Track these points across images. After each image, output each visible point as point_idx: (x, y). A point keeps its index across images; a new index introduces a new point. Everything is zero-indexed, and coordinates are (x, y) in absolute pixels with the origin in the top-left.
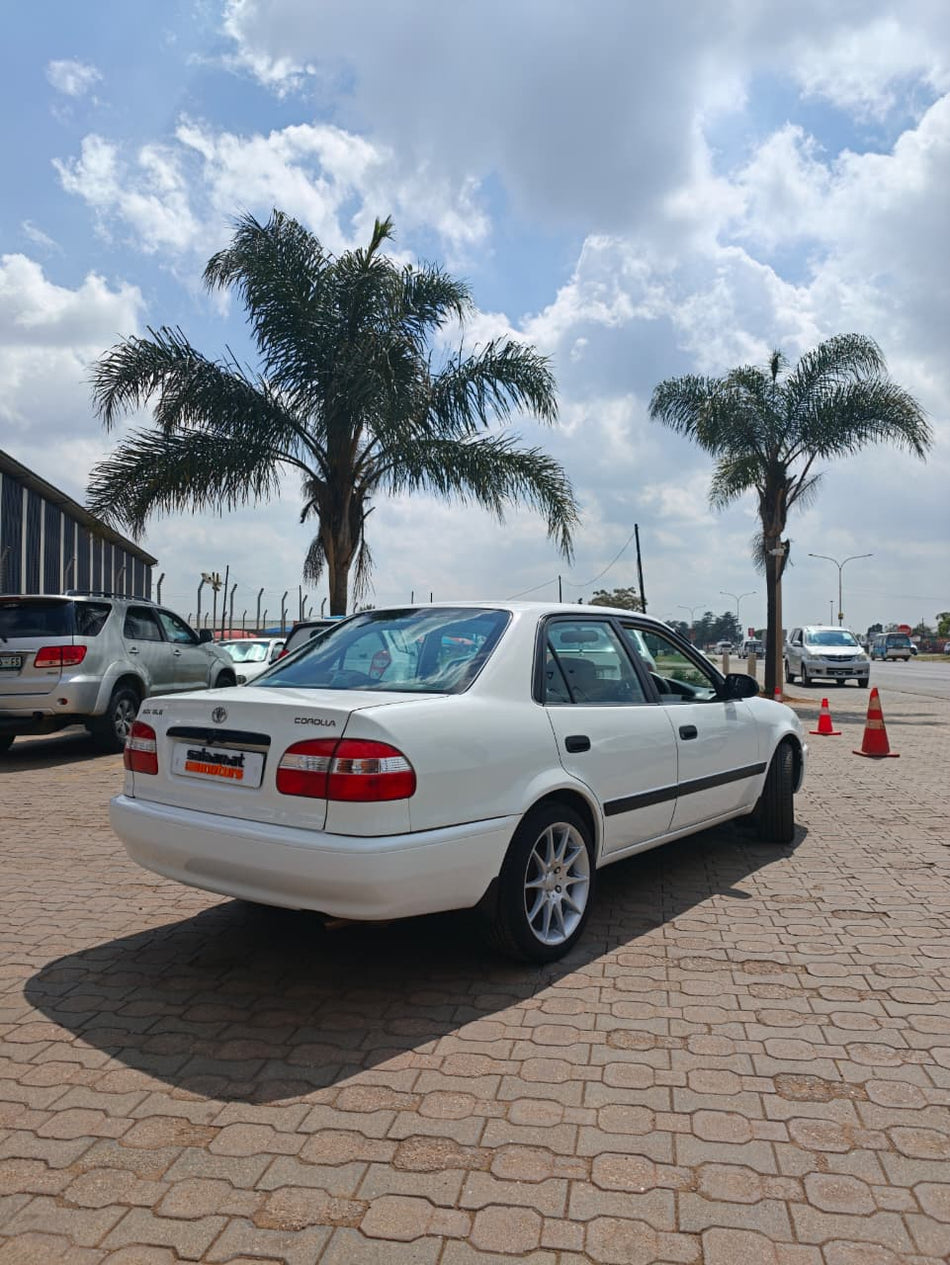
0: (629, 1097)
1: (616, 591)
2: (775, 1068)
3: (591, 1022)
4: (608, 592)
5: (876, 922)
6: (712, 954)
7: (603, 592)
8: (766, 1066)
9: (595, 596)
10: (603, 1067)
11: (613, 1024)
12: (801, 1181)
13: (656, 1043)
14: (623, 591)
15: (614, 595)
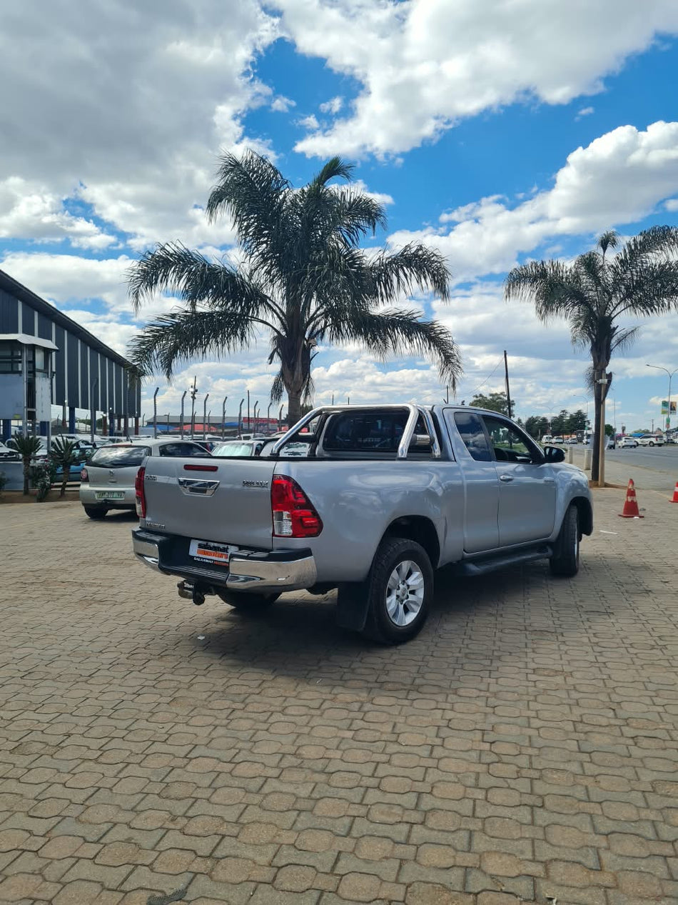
0: (472, 673)
1: (491, 395)
2: (535, 666)
3: (458, 650)
4: (485, 396)
5: (606, 617)
6: (518, 627)
7: (481, 395)
8: (533, 665)
9: (475, 399)
10: (462, 664)
11: (467, 651)
12: (536, 696)
13: (486, 657)
14: (496, 394)
15: (489, 398)
